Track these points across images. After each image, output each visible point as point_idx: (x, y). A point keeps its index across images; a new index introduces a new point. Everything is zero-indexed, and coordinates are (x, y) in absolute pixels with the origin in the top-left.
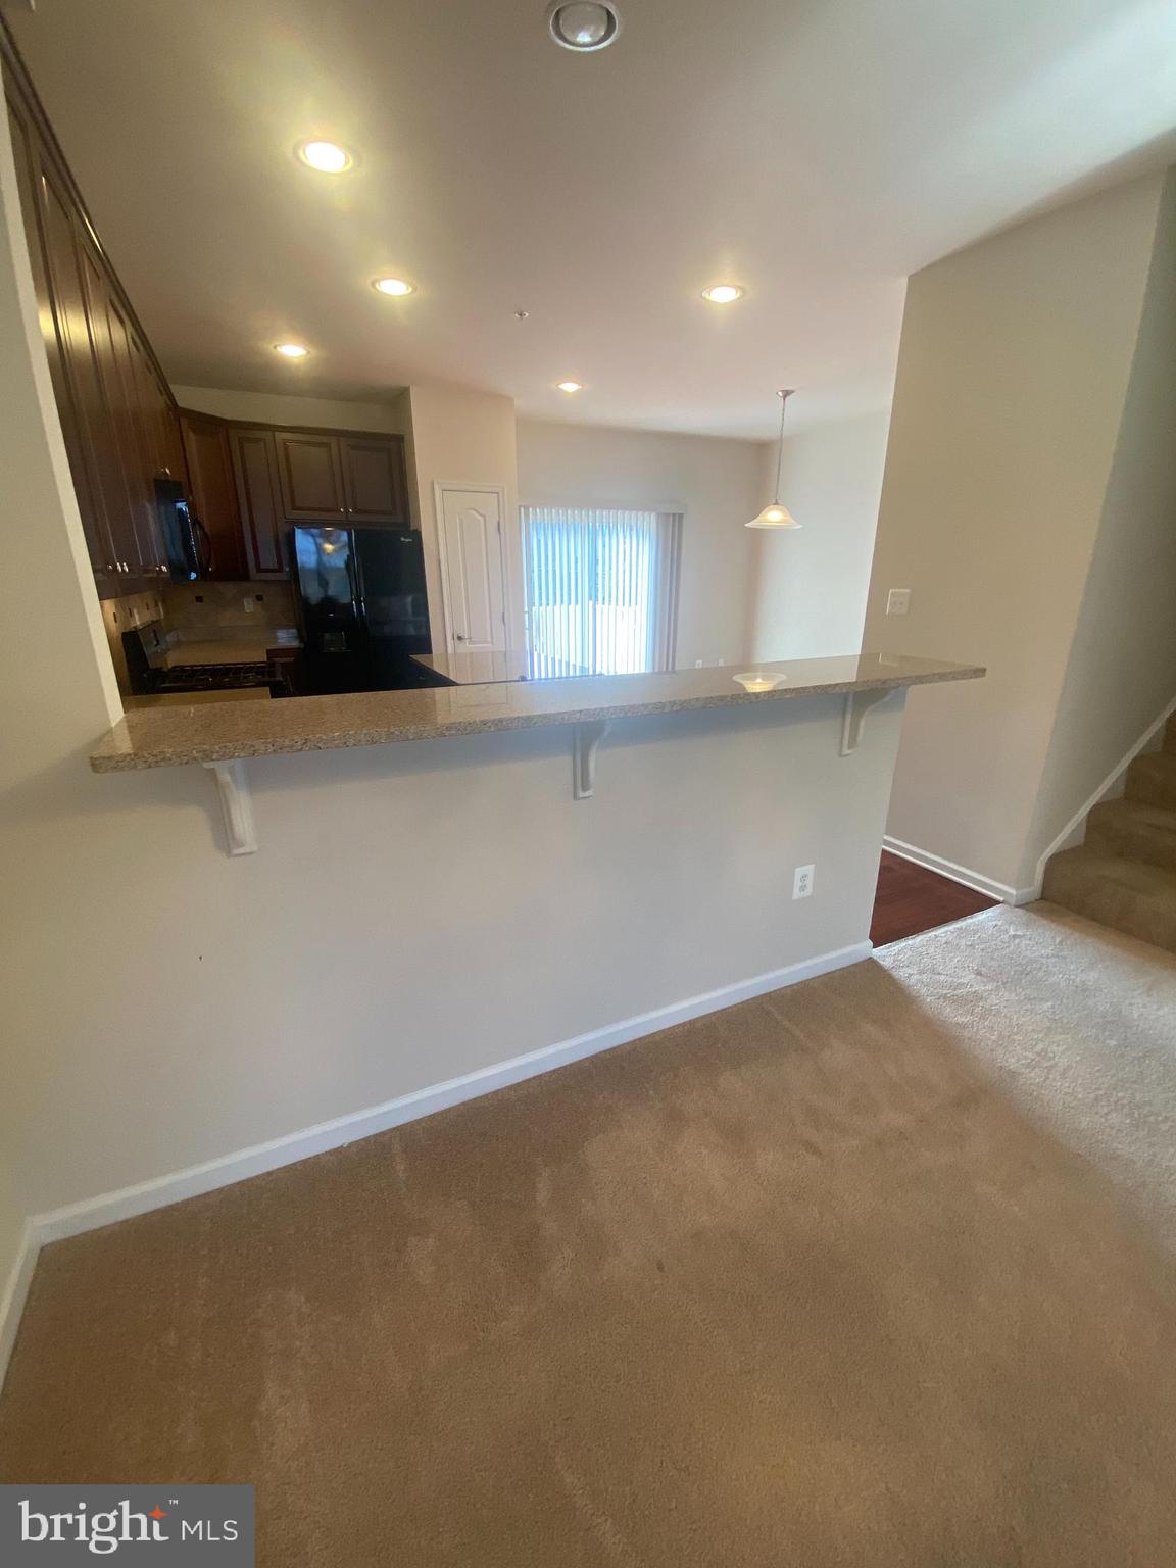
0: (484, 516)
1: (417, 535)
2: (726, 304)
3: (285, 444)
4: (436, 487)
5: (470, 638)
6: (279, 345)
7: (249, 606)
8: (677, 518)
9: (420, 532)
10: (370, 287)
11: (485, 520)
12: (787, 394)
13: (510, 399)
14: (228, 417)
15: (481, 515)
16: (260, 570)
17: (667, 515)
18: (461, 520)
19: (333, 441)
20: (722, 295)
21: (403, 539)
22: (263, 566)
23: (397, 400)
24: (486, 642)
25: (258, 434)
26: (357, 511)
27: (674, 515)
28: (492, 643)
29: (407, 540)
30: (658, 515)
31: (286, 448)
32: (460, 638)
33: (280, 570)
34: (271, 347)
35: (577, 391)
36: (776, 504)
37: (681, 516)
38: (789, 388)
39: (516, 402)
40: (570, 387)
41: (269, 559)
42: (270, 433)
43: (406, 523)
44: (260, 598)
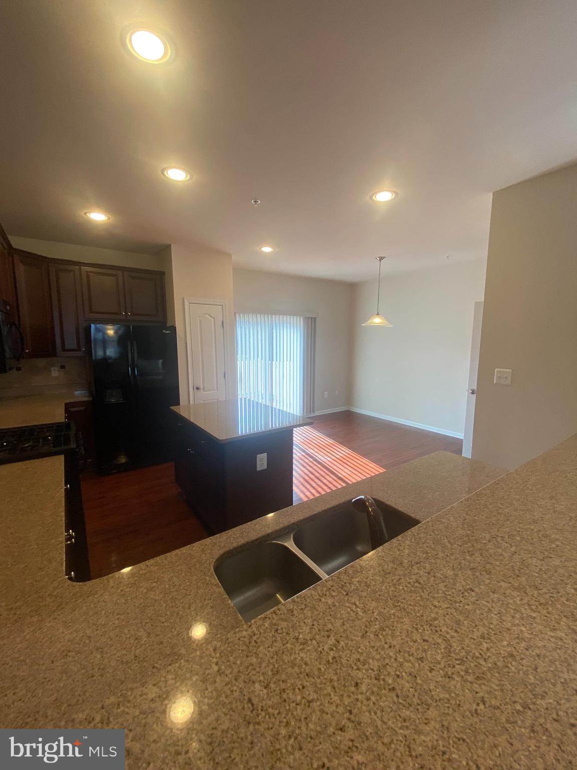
0: (214, 318)
1: (173, 329)
2: (384, 202)
3: (87, 274)
4: (186, 301)
5: (204, 388)
6: (89, 212)
7: (55, 372)
8: (313, 319)
9: (175, 328)
10: (160, 173)
11: (214, 320)
12: (381, 259)
13: (230, 255)
14: (50, 256)
15: (212, 317)
16: (64, 350)
17: (308, 318)
18: (200, 321)
19: (120, 273)
20: (384, 197)
21: (164, 331)
22: (67, 347)
23: (162, 252)
24: (214, 390)
25: (70, 267)
26: (133, 314)
27: (312, 318)
28: (217, 390)
29: (168, 332)
30: (304, 318)
31: (88, 277)
32: (198, 389)
33: (79, 349)
34: (83, 214)
35: (271, 252)
36: (378, 314)
37: (315, 319)
38: (382, 256)
39: (233, 257)
40: (267, 249)
41: (71, 343)
42: (77, 267)
43: (164, 322)
44: (63, 367)
